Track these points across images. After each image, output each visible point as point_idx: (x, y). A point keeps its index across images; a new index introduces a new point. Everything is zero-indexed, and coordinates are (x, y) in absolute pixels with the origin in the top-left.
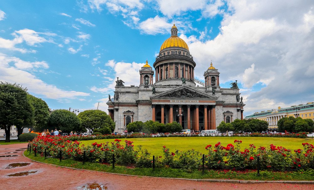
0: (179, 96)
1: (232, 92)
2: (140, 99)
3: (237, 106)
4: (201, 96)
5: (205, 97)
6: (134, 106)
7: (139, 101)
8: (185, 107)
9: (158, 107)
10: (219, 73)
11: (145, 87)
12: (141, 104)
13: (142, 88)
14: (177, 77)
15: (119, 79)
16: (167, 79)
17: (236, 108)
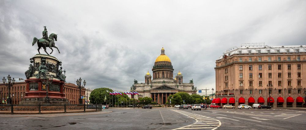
0: (162, 89)
1: (190, 85)
2: (145, 90)
3: (192, 92)
4: (171, 89)
5: (173, 89)
6: (142, 92)
7: (145, 91)
8: (164, 94)
9: (153, 94)
10: (182, 77)
11: (147, 84)
12: (146, 92)
13: (146, 85)
14: (163, 77)
15: (136, 80)
16: (159, 78)
17: (191, 93)
